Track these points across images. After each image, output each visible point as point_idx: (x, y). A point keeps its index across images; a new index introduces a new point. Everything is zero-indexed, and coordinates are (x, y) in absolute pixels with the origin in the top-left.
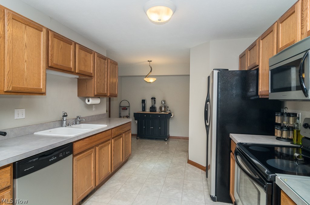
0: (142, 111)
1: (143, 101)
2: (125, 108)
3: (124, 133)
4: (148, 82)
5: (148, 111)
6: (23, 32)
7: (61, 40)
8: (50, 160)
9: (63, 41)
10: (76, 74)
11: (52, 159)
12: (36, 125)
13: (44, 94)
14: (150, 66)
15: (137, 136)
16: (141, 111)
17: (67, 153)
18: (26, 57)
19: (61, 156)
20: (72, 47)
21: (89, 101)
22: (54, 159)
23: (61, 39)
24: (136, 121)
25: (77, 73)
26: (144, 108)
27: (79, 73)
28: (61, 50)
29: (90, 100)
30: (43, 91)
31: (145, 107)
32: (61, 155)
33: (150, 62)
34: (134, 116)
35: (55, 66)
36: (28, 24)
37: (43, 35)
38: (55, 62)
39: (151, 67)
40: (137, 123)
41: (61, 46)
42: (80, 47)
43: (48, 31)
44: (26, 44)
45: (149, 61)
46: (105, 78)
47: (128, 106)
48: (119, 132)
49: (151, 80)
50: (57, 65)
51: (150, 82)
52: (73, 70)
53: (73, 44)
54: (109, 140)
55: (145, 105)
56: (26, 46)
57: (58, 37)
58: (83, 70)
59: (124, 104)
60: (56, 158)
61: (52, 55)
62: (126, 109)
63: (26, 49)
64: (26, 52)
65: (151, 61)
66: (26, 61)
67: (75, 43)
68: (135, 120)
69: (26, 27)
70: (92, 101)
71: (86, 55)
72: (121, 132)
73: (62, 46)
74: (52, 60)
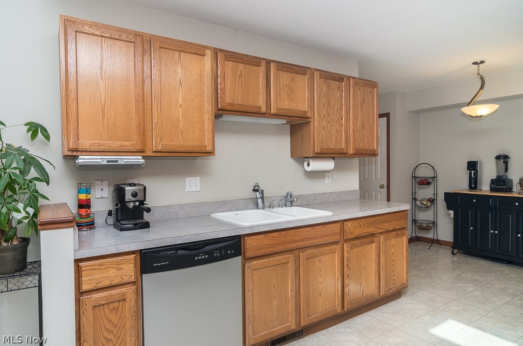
0: (468, 188)
1: (472, 166)
2: (425, 182)
3: (381, 233)
4: (474, 115)
5: (485, 188)
6: (176, 63)
7: (239, 62)
8: (196, 258)
9: (242, 63)
10: (272, 116)
11: (200, 258)
12: (216, 202)
13: (211, 154)
14: (479, 74)
15: (454, 247)
16: (465, 190)
17: (229, 252)
18: (180, 100)
19: (217, 255)
20: (262, 69)
21: (308, 165)
22: (203, 257)
23: (240, 60)
24: (452, 212)
25: (272, 114)
26: (474, 182)
27: (276, 115)
28: (239, 78)
29: (311, 163)
30: (209, 149)
31: (476, 179)
32: (216, 253)
33: (481, 66)
34: (446, 200)
35: (228, 108)
36: (183, 49)
37: (208, 60)
38: (228, 100)
39: (482, 79)
40: (452, 216)
41: (239, 73)
42: (277, 66)
43: (216, 52)
44: (180, 80)
45: (475, 63)
46: (342, 119)
47: (433, 177)
48: (365, 231)
49: (483, 110)
50: (232, 104)
51: (481, 116)
52: (263, 110)
53: (263, 64)
54: (336, 243)
55: (476, 174)
56: (180, 82)
57: (232, 58)
58: (285, 108)
59: (424, 172)
60: (207, 256)
61: (223, 90)
62: (429, 183)
63: (181, 88)
64: (181, 92)
65: (482, 62)
66: (181, 106)
67: (268, 62)
68: (449, 208)
69: (179, 55)
70: (316, 165)
71: (293, 80)
72: (372, 230)
73: (241, 71)
74: (223, 97)
